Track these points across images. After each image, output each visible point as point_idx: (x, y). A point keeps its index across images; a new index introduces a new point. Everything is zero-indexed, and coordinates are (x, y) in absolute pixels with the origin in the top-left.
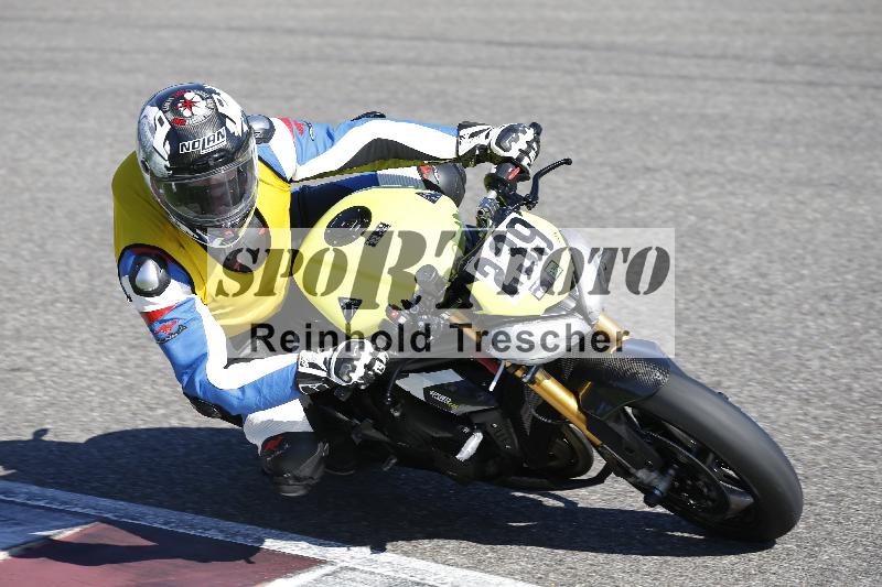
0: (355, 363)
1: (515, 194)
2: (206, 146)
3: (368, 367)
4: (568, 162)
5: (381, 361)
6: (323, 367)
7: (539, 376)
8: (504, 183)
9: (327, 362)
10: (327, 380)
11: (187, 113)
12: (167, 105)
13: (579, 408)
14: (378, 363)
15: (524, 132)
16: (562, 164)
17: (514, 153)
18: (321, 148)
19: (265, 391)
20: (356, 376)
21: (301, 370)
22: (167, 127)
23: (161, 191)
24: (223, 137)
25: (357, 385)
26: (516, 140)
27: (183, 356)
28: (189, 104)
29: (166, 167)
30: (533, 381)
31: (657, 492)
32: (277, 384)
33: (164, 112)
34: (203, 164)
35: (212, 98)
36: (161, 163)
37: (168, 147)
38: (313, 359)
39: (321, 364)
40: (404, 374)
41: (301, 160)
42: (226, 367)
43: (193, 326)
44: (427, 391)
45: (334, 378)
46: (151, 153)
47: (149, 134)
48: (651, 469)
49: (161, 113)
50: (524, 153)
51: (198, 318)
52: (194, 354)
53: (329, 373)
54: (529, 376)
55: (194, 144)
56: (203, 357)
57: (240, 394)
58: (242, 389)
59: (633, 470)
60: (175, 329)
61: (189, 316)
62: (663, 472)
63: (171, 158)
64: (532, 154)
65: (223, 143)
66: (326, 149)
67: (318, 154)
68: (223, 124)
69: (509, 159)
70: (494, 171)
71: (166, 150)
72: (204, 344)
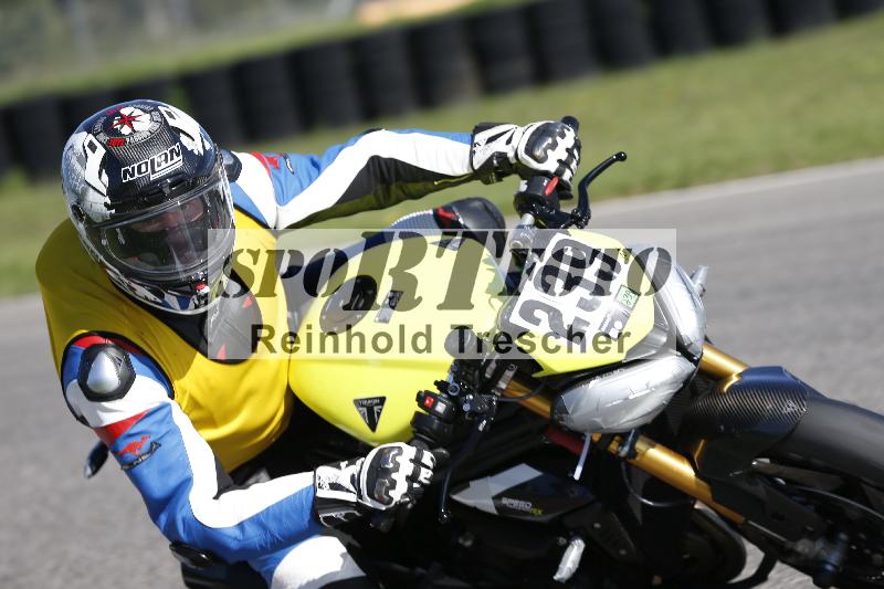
0: (394, 476)
1: (558, 212)
2: (157, 170)
3: (412, 479)
4: (621, 157)
5: (428, 467)
6: (352, 489)
7: (640, 446)
8: (540, 201)
9: (355, 480)
10: (358, 506)
11: (126, 130)
12: (98, 126)
13: (696, 475)
14: (423, 469)
15: (563, 136)
16: (613, 161)
17: (551, 165)
18: (305, 180)
19: (273, 526)
20: (398, 494)
21: (321, 494)
22: (101, 151)
23: (104, 242)
24: (178, 155)
25: (400, 506)
26: (554, 146)
27: (158, 488)
28: (128, 120)
29: (106, 204)
30: (633, 453)
31: (829, 568)
32: (288, 516)
33: (95, 135)
34: (154, 193)
35: (158, 110)
36: (98, 202)
37: (105, 178)
38: (336, 479)
39: (347, 483)
40: (461, 483)
41: (282, 198)
42: (216, 498)
43: (168, 443)
44: (497, 498)
45: (368, 502)
46: (84, 192)
47: (78, 167)
48: (813, 537)
49: (91, 137)
50: (564, 164)
51: (175, 431)
52: (173, 482)
53: (360, 496)
54: (626, 449)
55: (139, 167)
56: (186, 483)
57: (237, 533)
58: (241, 526)
59: (790, 545)
60: (146, 446)
61: (164, 429)
62: (830, 537)
63: (110, 193)
64: (573, 165)
65: (177, 163)
66: (311, 181)
67: (302, 189)
68: (177, 140)
69: (546, 174)
70: (523, 187)
71: (102, 182)
72: (187, 466)
